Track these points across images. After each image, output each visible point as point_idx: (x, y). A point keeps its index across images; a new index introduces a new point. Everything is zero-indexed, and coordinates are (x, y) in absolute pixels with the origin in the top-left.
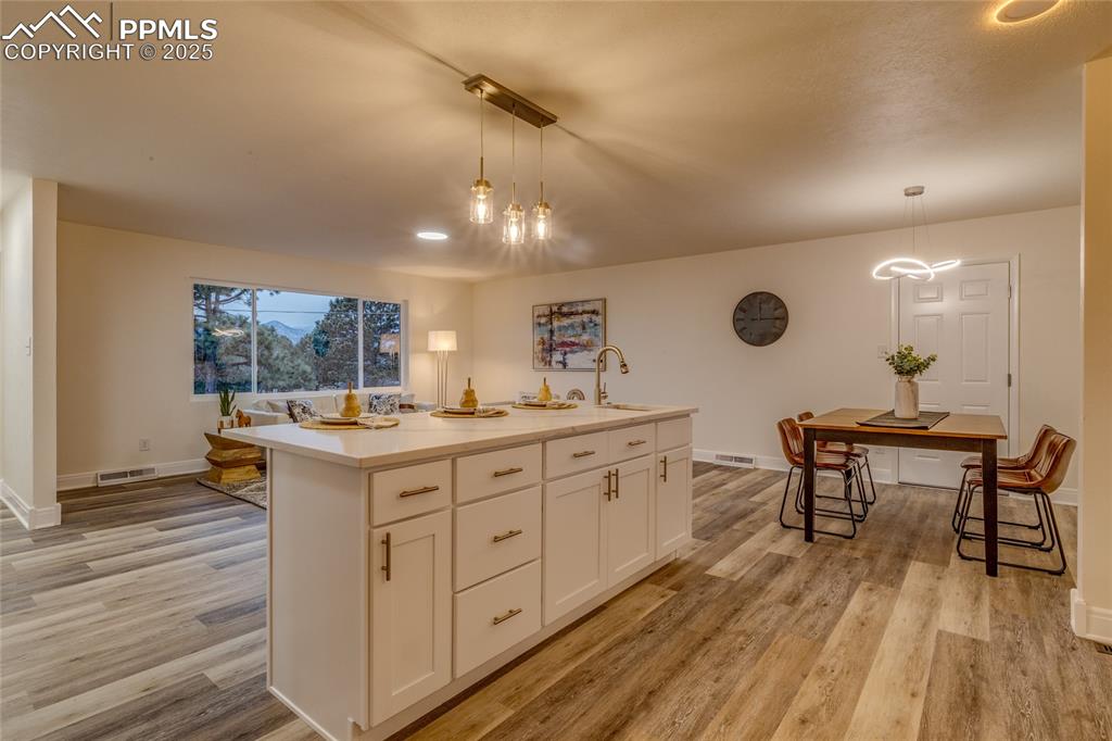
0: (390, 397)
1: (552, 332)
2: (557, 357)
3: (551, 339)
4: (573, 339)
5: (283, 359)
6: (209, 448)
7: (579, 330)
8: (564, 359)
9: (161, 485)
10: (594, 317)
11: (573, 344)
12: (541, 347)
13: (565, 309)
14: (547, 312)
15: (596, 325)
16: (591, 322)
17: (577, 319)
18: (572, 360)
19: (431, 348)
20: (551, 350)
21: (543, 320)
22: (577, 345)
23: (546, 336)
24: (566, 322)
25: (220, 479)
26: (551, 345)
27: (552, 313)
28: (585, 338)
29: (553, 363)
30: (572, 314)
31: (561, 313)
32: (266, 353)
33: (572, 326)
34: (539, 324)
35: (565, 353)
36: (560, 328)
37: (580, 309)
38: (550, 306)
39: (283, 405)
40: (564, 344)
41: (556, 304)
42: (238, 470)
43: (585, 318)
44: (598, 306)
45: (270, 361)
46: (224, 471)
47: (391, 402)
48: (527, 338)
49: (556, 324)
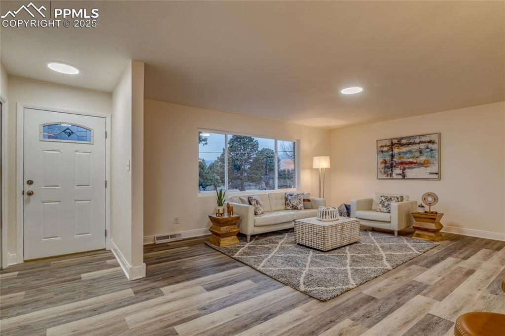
0: (298, 195)
1: (392, 156)
2: (397, 171)
3: (392, 160)
4: (411, 160)
5: (208, 173)
6: (211, 224)
7: (417, 154)
8: (403, 173)
9: (188, 245)
10: (430, 145)
11: (411, 163)
12: (383, 165)
13: (404, 141)
14: (389, 143)
15: (432, 150)
16: (427, 148)
17: (415, 147)
18: (410, 173)
19: (315, 167)
20: (392, 167)
21: (385, 149)
22: (414, 163)
23: (388, 159)
24: (404, 149)
25: (219, 244)
26: (392, 164)
27: (392, 144)
28: (422, 159)
29: (394, 175)
30: (410, 144)
31: (400, 144)
32: (202, 170)
33: (410, 152)
34: (382, 151)
35: (404, 169)
36: (399, 154)
37: (417, 140)
38: (391, 140)
39: (246, 200)
40: (402, 163)
41: (396, 139)
42: (228, 238)
43: (422, 146)
44: (434, 138)
45: (203, 174)
46: (222, 239)
47: (299, 198)
48: (373, 160)
49: (396, 151)
